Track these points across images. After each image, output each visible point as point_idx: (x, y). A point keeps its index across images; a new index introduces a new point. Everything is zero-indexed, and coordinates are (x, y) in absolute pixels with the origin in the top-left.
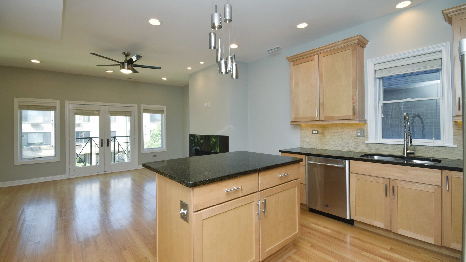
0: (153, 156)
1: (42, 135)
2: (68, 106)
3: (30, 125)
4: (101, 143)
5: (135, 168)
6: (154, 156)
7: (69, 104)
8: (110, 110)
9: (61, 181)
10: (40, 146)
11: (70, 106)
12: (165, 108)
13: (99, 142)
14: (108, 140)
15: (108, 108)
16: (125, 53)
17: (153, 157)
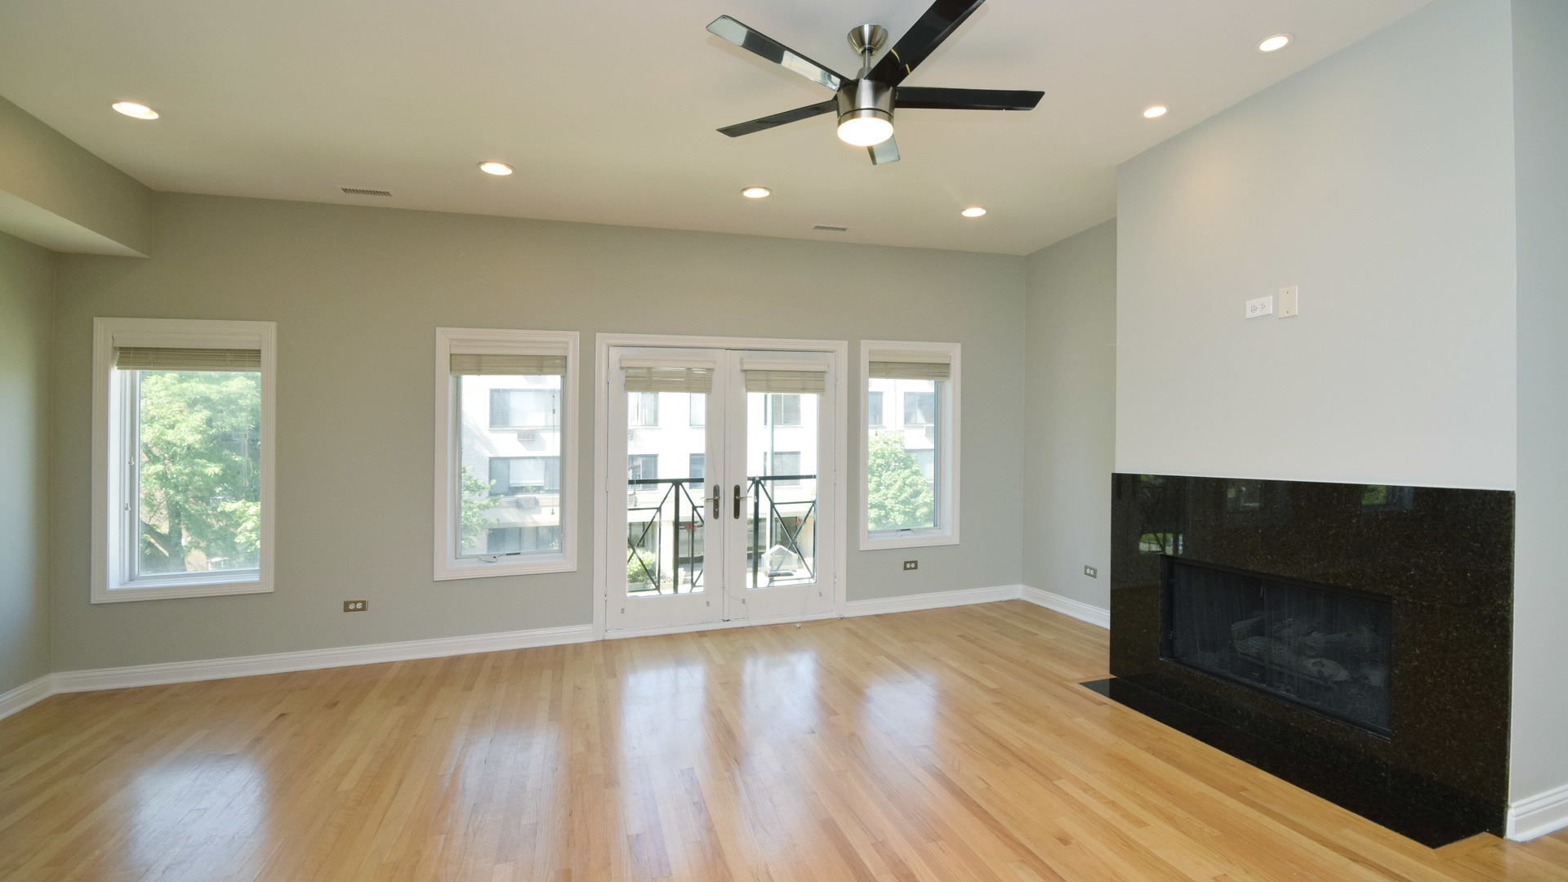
0: (906, 563)
1: (541, 463)
2: (604, 355)
3: (516, 435)
4: (712, 504)
5: (832, 611)
6: (908, 566)
7: (609, 346)
8: (746, 367)
9: (578, 648)
10: (537, 496)
11: (611, 353)
12: (953, 353)
13: (707, 500)
14: (737, 490)
15: (741, 360)
16: (858, 33)
17: (906, 568)
